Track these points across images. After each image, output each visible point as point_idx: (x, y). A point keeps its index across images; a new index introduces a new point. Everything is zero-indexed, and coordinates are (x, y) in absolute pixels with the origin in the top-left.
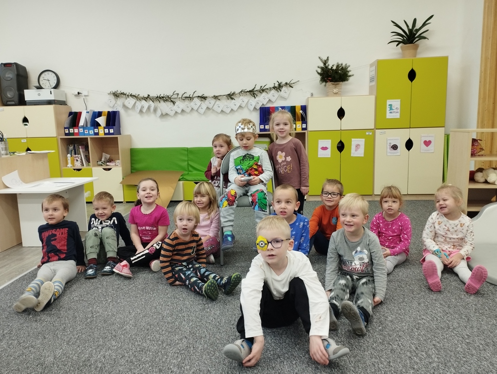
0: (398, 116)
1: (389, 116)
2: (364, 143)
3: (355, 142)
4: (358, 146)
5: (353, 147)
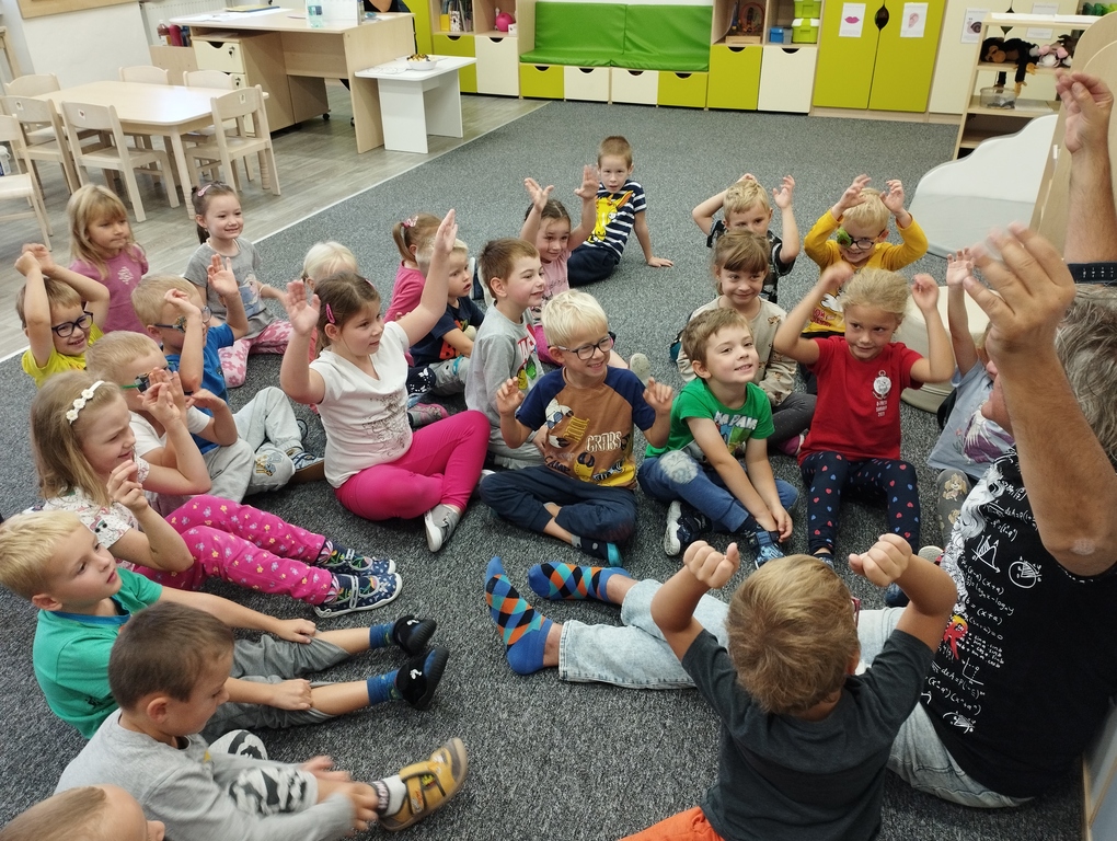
2: (925, 12)
4: (914, 17)
5: (906, 19)
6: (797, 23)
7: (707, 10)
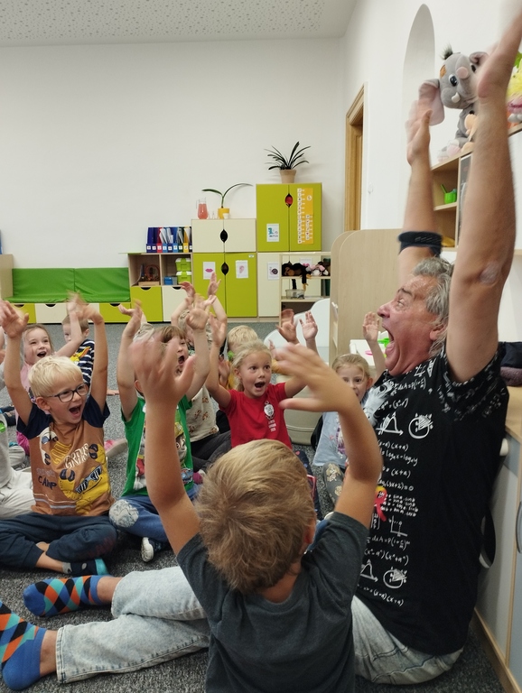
0: (277, 239)
1: (269, 239)
2: (247, 265)
3: (239, 263)
4: (241, 268)
5: (238, 269)
6: (179, 274)
7: (125, 270)
